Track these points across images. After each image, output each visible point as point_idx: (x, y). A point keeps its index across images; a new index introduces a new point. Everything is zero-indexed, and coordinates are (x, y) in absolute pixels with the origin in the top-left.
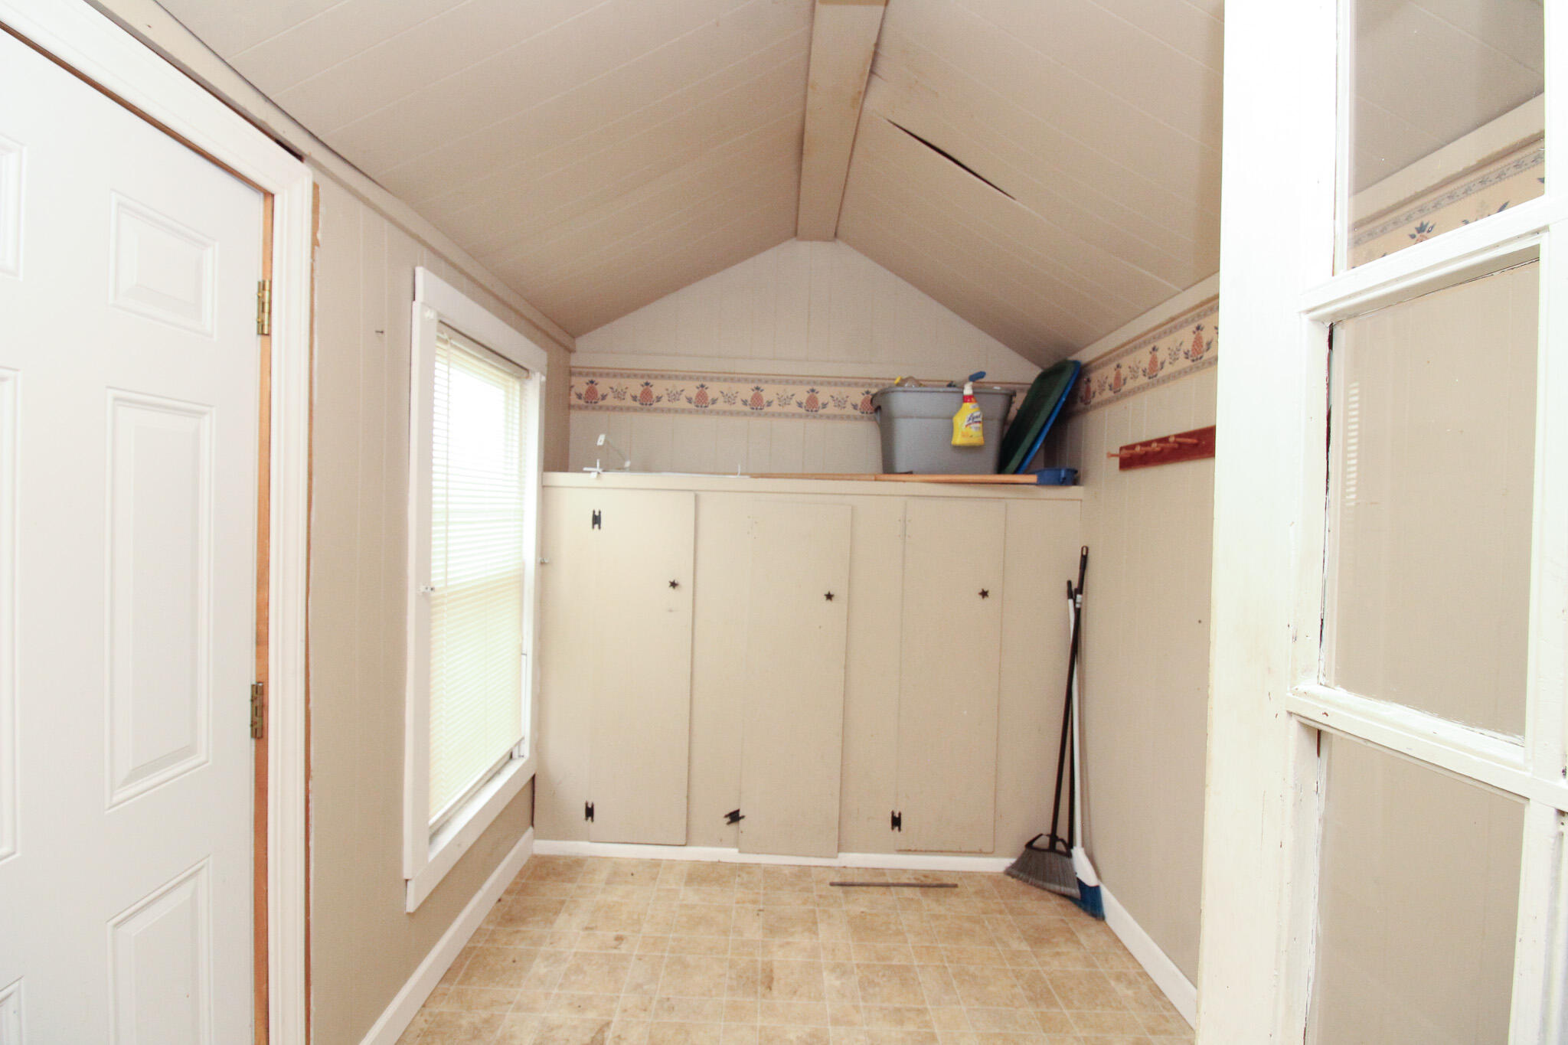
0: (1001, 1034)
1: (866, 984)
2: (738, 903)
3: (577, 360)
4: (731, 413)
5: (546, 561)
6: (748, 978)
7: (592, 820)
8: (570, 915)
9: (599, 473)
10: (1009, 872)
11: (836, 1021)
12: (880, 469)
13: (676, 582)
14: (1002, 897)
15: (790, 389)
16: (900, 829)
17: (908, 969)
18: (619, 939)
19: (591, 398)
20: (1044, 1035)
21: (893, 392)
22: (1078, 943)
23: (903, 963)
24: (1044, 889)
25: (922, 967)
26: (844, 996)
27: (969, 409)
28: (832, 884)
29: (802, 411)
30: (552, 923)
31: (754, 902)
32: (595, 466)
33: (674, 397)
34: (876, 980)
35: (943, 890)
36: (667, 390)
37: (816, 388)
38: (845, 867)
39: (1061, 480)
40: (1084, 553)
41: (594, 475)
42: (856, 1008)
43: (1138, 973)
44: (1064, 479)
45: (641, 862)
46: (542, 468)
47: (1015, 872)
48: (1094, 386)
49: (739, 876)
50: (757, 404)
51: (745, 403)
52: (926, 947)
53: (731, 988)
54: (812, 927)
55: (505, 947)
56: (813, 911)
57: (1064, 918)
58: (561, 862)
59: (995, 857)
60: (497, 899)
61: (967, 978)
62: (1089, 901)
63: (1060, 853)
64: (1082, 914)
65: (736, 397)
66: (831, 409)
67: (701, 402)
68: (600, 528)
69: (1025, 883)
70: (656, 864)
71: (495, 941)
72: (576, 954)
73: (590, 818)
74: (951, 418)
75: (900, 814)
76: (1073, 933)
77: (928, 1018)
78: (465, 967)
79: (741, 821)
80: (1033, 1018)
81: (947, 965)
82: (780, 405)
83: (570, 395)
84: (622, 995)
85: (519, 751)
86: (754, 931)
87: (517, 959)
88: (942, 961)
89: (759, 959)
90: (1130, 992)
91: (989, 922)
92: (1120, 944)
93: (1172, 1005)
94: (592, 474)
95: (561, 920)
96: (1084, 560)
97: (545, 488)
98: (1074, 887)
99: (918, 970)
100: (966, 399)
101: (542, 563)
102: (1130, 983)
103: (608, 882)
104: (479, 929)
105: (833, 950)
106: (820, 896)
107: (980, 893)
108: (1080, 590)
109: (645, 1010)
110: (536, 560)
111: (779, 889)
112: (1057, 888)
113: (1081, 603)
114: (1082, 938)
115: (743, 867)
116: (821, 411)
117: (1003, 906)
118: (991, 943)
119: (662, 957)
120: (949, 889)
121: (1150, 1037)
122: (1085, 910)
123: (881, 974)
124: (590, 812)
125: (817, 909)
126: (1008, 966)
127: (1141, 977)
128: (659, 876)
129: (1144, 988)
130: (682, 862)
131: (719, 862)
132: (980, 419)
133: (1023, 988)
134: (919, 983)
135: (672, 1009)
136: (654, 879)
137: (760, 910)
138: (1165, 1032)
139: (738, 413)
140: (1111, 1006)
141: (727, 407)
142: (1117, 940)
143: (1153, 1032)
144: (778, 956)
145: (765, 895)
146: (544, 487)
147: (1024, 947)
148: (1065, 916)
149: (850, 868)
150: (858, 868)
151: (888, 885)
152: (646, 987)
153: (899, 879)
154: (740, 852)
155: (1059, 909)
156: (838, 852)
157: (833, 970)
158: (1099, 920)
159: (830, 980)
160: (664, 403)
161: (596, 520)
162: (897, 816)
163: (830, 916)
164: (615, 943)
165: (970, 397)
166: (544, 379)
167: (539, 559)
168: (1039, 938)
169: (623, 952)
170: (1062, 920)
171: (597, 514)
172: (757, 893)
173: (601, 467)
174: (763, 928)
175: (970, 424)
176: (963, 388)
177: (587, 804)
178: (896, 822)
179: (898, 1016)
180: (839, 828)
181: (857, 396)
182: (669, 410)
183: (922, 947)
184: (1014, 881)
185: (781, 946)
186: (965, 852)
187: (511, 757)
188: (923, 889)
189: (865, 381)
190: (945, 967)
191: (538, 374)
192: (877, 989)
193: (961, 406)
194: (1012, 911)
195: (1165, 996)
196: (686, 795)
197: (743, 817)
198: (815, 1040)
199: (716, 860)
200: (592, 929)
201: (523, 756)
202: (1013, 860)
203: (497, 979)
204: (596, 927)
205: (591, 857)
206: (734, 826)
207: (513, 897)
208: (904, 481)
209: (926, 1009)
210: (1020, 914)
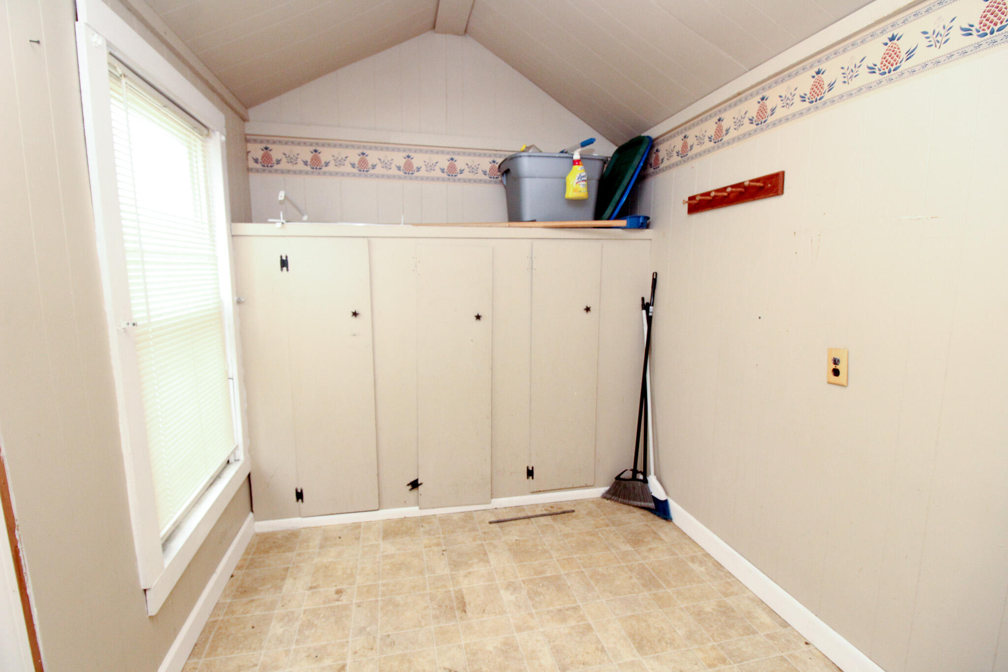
0: (633, 616)
1: (533, 595)
2: (426, 547)
3: (251, 128)
4: (389, 177)
5: (243, 300)
6: (447, 606)
7: (302, 501)
8: (295, 579)
9: (283, 223)
10: (605, 496)
11: (519, 629)
12: (507, 219)
13: (357, 312)
14: (604, 514)
15: (435, 158)
16: (533, 478)
17: (558, 578)
18: (339, 592)
19: (267, 162)
20: (660, 610)
21: (520, 156)
22: (661, 539)
23: (554, 574)
24: (629, 505)
25: (567, 574)
26: (520, 607)
27: (578, 170)
28: (491, 523)
29: (445, 175)
30: (280, 588)
31: (438, 545)
32: (280, 218)
33: (340, 162)
34: (539, 590)
35: (566, 515)
36: (333, 156)
37: (455, 157)
38: (496, 508)
39: (640, 225)
40: (655, 277)
41: (279, 225)
42: (530, 614)
43: (703, 554)
44: (642, 223)
45: (346, 526)
46: (230, 219)
47: (609, 496)
48: (662, 154)
49: (422, 526)
50: (408, 170)
51: (399, 168)
52: (566, 559)
53: (436, 617)
54: (484, 557)
55: (243, 616)
56: (482, 545)
57: (647, 523)
58: (279, 536)
59: (595, 487)
60: (230, 576)
61: (599, 577)
62: (661, 510)
63: (640, 480)
64: (657, 518)
65: (391, 163)
66: (466, 175)
67: (363, 167)
68: (288, 270)
69: (617, 503)
70: (357, 526)
71: (233, 612)
72: (305, 611)
73: (300, 500)
74: (565, 178)
75: (533, 468)
76: (655, 533)
77: (582, 613)
78: (210, 640)
79: (420, 487)
80: (650, 599)
81: (583, 570)
82: (427, 171)
83: (247, 160)
84: (350, 639)
85: (235, 456)
86: (443, 569)
87: (255, 625)
88: (579, 567)
89: (452, 589)
90: (703, 569)
91: (602, 534)
92: (687, 537)
93: (730, 573)
94: (277, 224)
95: (288, 583)
96: (654, 281)
97: (235, 238)
98: (650, 502)
99: (565, 577)
100: (575, 162)
101: (239, 302)
102: (701, 563)
103: (322, 547)
104: (217, 604)
105: (504, 573)
106: (485, 533)
107: (590, 514)
108: (652, 303)
109: (372, 649)
110: (233, 300)
111: (453, 532)
112: (639, 503)
113: (652, 312)
114: (662, 535)
115: (423, 519)
116: (459, 176)
117: (608, 522)
118: (607, 548)
119: (377, 601)
120: (570, 513)
121: (724, 599)
122: (659, 516)
123: (541, 585)
124: (300, 496)
125: (484, 542)
126: (623, 564)
127: (705, 557)
128: (362, 535)
129: (710, 564)
130: (376, 522)
131: (405, 518)
132: (585, 179)
133: (637, 578)
134: (569, 587)
135: (393, 643)
136: (358, 539)
137: (444, 551)
138: (732, 594)
139: (394, 177)
140: (695, 581)
141: (384, 171)
142: (684, 534)
143: (726, 595)
144: (464, 584)
145: (444, 538)
146: (233, 236)
147: (628, 548)
148: (647, 521)
149: (500, 508)
150: (505, 508)
151: (529, 517)
152: (368, 629)
153: (535, 511)
154: (420, 509)
155: (642, 517)
156: (492, 498)
157: (507, 588)
158: (669, 521)
159: (507, 597)
160: (331, 168)
161: (284, 263)
162: (531, 469)
163: (495, 547)
164: (336, 596)
165: (578, 161)
166: (224, 138)
167: (236, 299)
168: (636, 540)
169: (344, 602)
170: (647, 525)
171: (284, 258)
172: (439, 538)
173: (284, 219)
174: (449, 564)
175: (579, 182)
176: (573, 154)
177: (297, 490)
178: (530, 473)
179: (561, 615)
180: (491, 483)
181: (486, 164)
182: (337, 174)
183: (564, 559)
184: (609, 501)
185: (466, 576)
186: (576, 487)
187: (228, 462)
188: (553, 516)
189: (491, 152)
190: (582, 572)
191: (218, 133)
192: (542, 597)
193: (571, 168)
194: (614, 524)
195: (724, 568)
196: (376, 473)
197: (421, 484)
198: (508, 647)
199: (403, 517)
200: (315, 587)
201: (238, 460)
202: (607, 488)
203: (241, 646)
204: (318, 585)
205: (304, 528)
206: (415, 491)
207: (244, 571)
208: (531, 227)
209: (579, 606)
210: (620, 525)
